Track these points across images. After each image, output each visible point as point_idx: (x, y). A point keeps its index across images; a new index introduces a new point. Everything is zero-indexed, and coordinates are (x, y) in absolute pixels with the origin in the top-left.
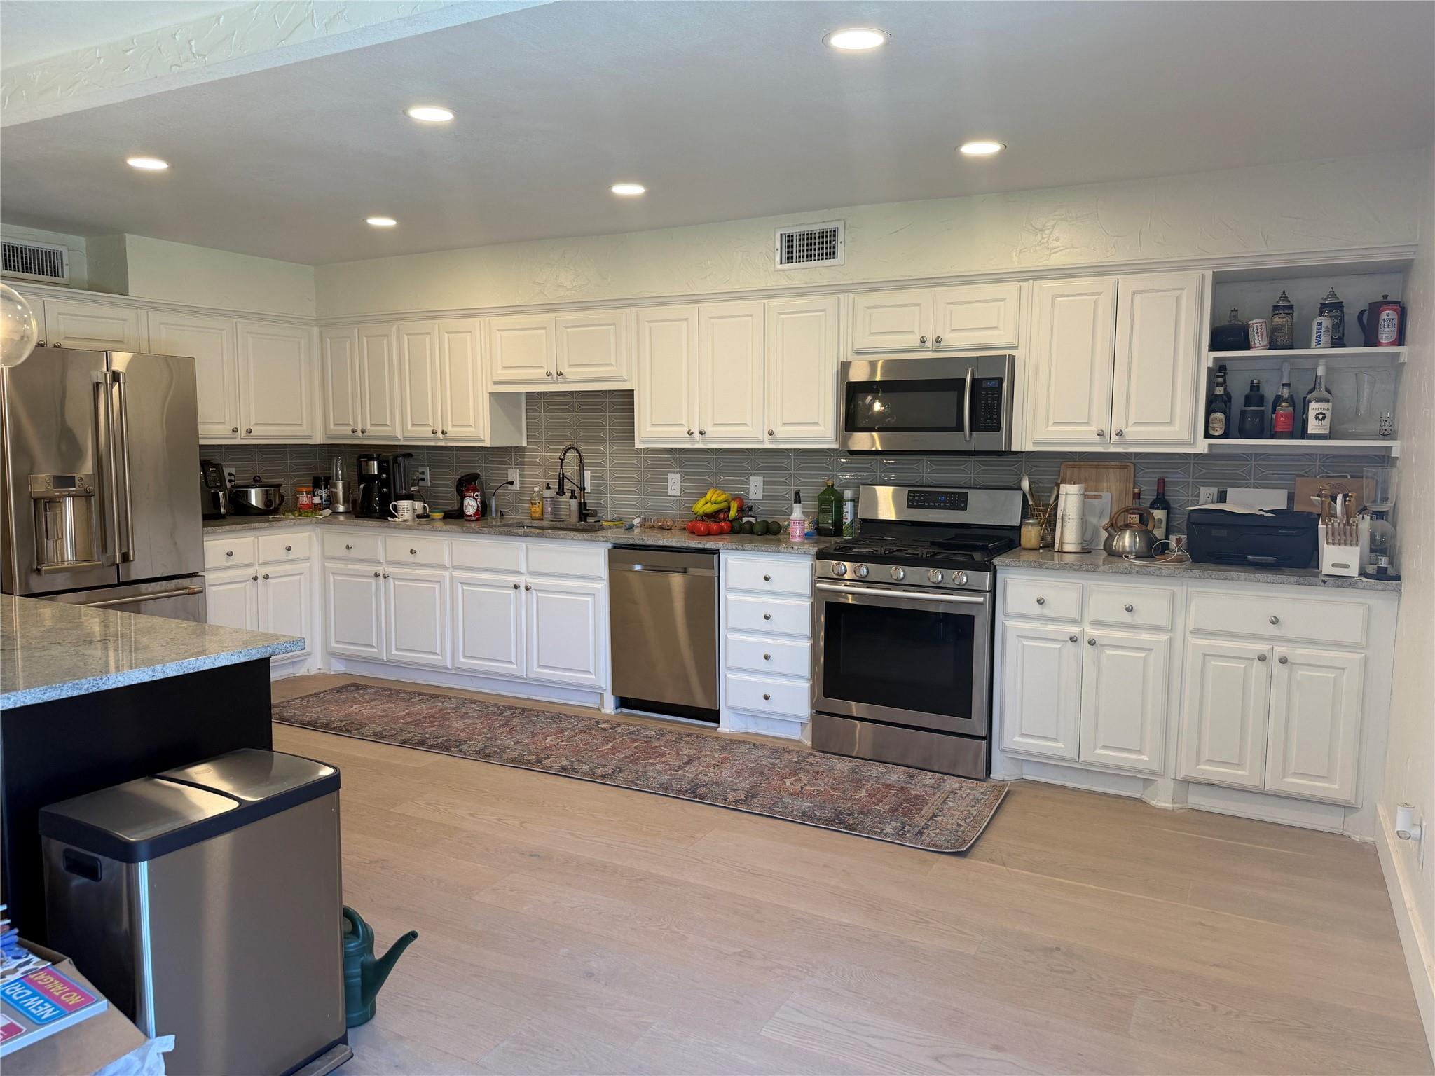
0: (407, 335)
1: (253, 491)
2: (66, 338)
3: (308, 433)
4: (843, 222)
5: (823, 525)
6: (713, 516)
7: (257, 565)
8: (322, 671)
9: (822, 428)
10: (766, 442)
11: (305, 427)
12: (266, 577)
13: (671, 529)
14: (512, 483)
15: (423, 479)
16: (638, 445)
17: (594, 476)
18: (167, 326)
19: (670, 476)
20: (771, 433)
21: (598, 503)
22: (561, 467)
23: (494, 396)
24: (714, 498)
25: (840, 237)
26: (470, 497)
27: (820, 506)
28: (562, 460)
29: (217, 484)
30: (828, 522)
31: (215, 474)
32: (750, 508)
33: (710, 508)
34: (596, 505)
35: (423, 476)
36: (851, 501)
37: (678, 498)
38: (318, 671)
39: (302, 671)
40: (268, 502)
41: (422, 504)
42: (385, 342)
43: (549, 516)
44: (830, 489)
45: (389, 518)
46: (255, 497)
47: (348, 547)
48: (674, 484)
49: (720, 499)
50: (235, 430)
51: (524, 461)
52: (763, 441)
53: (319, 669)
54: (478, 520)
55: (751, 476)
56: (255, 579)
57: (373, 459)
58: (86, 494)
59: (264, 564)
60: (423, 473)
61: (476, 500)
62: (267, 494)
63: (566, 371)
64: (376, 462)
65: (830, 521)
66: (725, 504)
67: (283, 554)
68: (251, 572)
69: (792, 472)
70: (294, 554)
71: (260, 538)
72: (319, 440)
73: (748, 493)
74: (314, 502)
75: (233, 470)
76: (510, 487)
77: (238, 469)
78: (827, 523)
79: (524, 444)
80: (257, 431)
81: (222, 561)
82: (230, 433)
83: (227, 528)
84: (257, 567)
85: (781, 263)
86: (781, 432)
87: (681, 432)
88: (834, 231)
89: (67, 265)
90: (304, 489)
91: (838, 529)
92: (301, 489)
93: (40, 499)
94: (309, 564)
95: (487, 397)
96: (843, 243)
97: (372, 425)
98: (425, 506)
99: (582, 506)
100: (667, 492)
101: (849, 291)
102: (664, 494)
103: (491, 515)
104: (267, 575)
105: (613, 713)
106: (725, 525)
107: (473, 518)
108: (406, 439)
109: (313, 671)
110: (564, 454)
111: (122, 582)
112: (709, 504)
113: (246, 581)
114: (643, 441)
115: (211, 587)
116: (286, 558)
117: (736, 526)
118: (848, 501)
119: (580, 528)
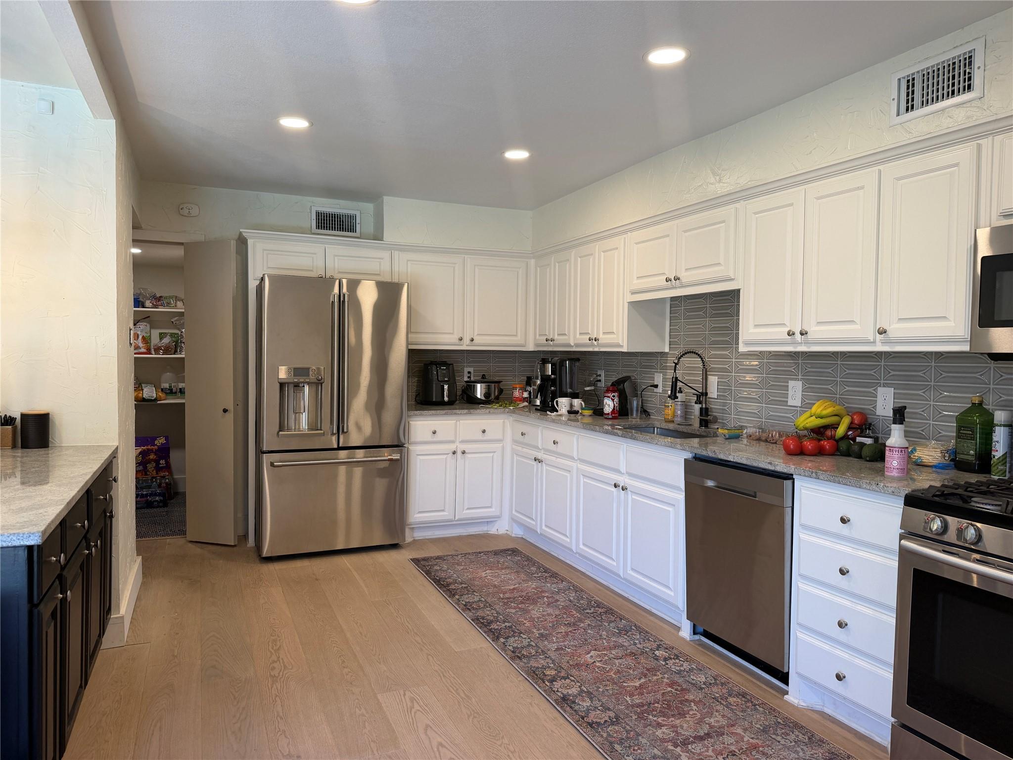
0: (580, 257)
1: (479, 386)
2: (340, 272)
3: (522, 342)
4: (983, 40)
5: (962, 456)
6: (819, 432)
7: (458, 442)
8: (508, 533)
9: (952, 324)
10: (878, 343)
11: (519, 337)
12: (464, 452)
13: (776, 443)
14: (656, 386)
15: (600, 381)
16: (742, 348)
17: (720, 382)
18: (412, 262)
19: (791, 384)
20: (882, 332)
21: (723, 409)
22: (675, 372)
23: (633, 304)
24: (819, 411)
25: (978, 61)
26: (609, 397)
27: (959, 428)
28: (676, 364)
29: (445, 379)
30: (970, 453)
31: (445, 372)
32: (870, 426)
33: (814, 422)
34: (721, 411)
35: (599, 378)
36: (1004, 426)
37: (799, 409)
38: (506, 532)
39: (493, 530)
40: (487, 395)
41: (580, 402)
42: (568, 265)
43: (679, 419)
44: (978, 407)
45: (548, 412)
46: (480, 391)
47: (523, 434)
48: (795, 392)
49: (825, 412)
50: (461, 339)
51: (666, 366)
52: (874, 342)
53: (507, 530)
54: (614, 418)
55: (880, 386)
56: (454, 453)
57: (549, 362)
58: (317, 381)
59: (462, 442)
60: (600, 375)
61: (613, 400)
62: (489, 388)
63: (682, 275)
64: (550, 365)
65: (972, 452)
66: (834, 419)
67: (480, 436)
68: (453, 447)
69: (932, 383)
70: (488, 436)
71: (461, 421)
72: (531, 347)
73: (875, 407)
74: (523, 396)
75: (471, 370)
76: (655, 390)
77: (475, 369)
78: (968, 454)
79: (667, 350)
80: (477, 340)
81: (429, 437)
82: (457, 341)
83: (433, 412)
84: (457, 444)
85: (898, 115)
86: (897, 330)
87: (781, 333)
88: (970, 57)
89: (359, 224)
90: (518, 386)
91: (984, 462)
92: (515, 386)
93: (285, 383)
94: (502, 444)
95: (626, 305)
96: (982, 68)
97: (559, 335)
98: (581, 403)
99: (705, 412)
100: (787, 402)
101: (993, 133)
102: (785, 403)
103: (632, 415)
104: (464, 451)
105: (688, 639)
106: (826, 444)
107: (610, 417)
108: (577, 345)
109: (502, 531)
110: (680, 358)
111: (341, 447)
112: (814, 417)
113: (448, 454)
114: (747, 344)
115: (419, 456)
116: (482, 438)
117: (843, 446)
118: (1000, 426)
119: (698, 433)
